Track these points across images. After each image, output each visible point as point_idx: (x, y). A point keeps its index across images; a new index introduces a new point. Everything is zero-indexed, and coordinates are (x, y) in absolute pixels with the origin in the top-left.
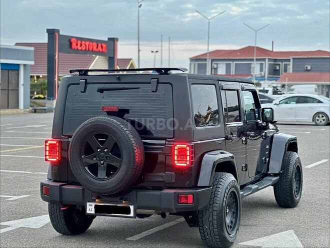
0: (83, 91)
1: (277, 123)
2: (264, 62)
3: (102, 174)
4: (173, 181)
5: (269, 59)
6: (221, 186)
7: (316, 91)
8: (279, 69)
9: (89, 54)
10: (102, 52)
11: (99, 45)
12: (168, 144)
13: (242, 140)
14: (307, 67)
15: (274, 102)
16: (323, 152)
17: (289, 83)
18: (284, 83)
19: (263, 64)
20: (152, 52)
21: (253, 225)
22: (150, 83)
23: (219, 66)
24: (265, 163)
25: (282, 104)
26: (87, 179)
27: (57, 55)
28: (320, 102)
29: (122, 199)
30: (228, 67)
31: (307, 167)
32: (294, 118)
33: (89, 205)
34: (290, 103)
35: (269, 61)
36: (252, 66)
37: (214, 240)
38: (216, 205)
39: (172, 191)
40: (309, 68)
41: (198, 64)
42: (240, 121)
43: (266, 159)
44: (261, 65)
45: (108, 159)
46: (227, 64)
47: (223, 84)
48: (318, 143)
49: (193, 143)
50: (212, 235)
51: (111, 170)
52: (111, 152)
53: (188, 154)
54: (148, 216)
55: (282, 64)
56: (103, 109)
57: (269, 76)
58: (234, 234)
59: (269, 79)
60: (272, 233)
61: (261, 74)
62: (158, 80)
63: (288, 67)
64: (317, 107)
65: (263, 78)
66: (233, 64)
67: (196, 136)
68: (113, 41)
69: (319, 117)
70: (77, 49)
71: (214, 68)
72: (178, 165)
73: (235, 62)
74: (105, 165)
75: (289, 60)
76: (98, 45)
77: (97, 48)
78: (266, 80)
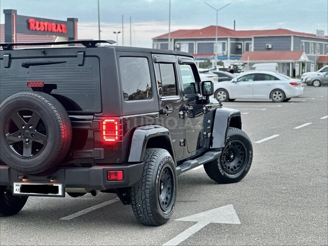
0: (7, 66)
1: (236, 100)
2: (226, 42)
3: (27, 152)
4: (102, 157)
5: (231, 38)
6: (153, 163)
7: (277, 69)
8: (241, 49)
9: (49, 35)
10: (62, 32)
11: (59, 26)
12: (96, 119)
13: (180, 115)
14: (268, 46)
15: (233, 80)
16: (276, 127)
17: (250, 61)
18: (246, 62)
19: (225, 43)
20: (115, 33)
21: (193, 201)
22: (76, 56)
23: (181, 46)
24: (207, 137)
25: (240, 81)
26: (12, 158)
27: (14, 36)
28: (276, 79)
29: (49, 178)
30: (191, 47)
31: (257, 142)
32: (252, 96)
33: (16, 185)
34: (248, 81)
35: (231, 40)
36: (215, 45)
37: (148, 219)
38: (148, 183)
39: (101, 168)
40: (270, 46)
41: (161, 44)
42: (177, 95)
43: (207, 133)
44: (224, 44)
45: (33, 136)
46: (189, 44)
47: (156, 57)
48: (272, 119)
49: (122, 118)
50: (146, 213)
51: (37, 148)
52: (36, 129)
53: (117, 129)
54: (82, 194)
55: (244, 43)
56: (27, 85)
57: (232, 55)
58: (169, 210)
59: (232, 58)
60: (211, 208)
61: (223, 53)
62: (84, 54)
63: (250, 46)
64: (273, 84)
65: (225, 57)
66: (196, 44)
67: (125, 111)
68: (72, 21)
69: (276, 94)
70: (36, 30)
71: (177, 48)
72: (106, 140)
73: (197, 42)
74: (31, 142)
75: (251, 39)
76: (57, 26)
77: (56, 28)
78: (229, 59)
